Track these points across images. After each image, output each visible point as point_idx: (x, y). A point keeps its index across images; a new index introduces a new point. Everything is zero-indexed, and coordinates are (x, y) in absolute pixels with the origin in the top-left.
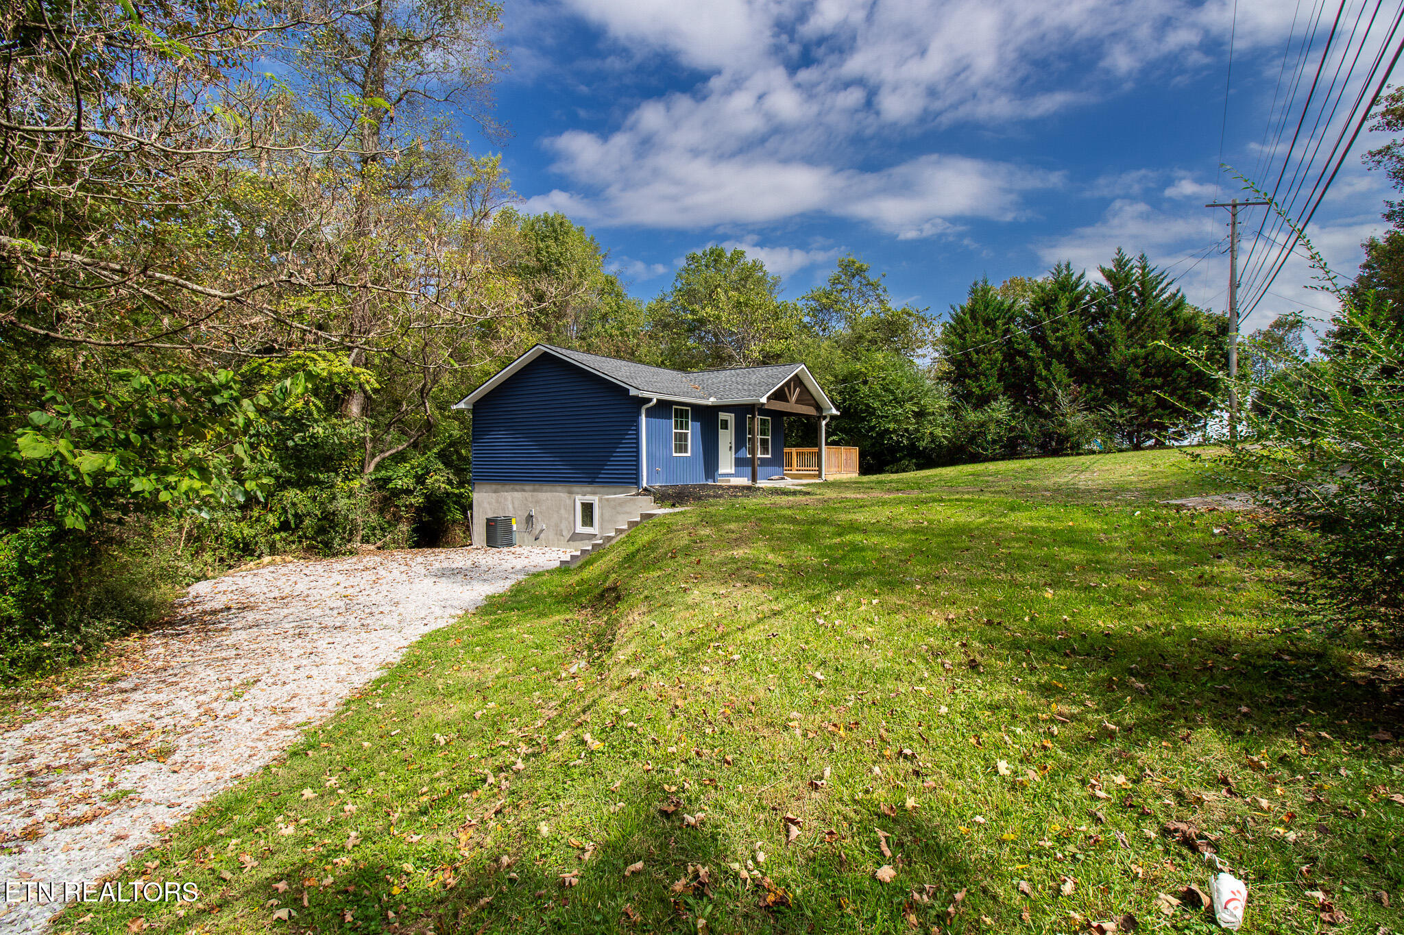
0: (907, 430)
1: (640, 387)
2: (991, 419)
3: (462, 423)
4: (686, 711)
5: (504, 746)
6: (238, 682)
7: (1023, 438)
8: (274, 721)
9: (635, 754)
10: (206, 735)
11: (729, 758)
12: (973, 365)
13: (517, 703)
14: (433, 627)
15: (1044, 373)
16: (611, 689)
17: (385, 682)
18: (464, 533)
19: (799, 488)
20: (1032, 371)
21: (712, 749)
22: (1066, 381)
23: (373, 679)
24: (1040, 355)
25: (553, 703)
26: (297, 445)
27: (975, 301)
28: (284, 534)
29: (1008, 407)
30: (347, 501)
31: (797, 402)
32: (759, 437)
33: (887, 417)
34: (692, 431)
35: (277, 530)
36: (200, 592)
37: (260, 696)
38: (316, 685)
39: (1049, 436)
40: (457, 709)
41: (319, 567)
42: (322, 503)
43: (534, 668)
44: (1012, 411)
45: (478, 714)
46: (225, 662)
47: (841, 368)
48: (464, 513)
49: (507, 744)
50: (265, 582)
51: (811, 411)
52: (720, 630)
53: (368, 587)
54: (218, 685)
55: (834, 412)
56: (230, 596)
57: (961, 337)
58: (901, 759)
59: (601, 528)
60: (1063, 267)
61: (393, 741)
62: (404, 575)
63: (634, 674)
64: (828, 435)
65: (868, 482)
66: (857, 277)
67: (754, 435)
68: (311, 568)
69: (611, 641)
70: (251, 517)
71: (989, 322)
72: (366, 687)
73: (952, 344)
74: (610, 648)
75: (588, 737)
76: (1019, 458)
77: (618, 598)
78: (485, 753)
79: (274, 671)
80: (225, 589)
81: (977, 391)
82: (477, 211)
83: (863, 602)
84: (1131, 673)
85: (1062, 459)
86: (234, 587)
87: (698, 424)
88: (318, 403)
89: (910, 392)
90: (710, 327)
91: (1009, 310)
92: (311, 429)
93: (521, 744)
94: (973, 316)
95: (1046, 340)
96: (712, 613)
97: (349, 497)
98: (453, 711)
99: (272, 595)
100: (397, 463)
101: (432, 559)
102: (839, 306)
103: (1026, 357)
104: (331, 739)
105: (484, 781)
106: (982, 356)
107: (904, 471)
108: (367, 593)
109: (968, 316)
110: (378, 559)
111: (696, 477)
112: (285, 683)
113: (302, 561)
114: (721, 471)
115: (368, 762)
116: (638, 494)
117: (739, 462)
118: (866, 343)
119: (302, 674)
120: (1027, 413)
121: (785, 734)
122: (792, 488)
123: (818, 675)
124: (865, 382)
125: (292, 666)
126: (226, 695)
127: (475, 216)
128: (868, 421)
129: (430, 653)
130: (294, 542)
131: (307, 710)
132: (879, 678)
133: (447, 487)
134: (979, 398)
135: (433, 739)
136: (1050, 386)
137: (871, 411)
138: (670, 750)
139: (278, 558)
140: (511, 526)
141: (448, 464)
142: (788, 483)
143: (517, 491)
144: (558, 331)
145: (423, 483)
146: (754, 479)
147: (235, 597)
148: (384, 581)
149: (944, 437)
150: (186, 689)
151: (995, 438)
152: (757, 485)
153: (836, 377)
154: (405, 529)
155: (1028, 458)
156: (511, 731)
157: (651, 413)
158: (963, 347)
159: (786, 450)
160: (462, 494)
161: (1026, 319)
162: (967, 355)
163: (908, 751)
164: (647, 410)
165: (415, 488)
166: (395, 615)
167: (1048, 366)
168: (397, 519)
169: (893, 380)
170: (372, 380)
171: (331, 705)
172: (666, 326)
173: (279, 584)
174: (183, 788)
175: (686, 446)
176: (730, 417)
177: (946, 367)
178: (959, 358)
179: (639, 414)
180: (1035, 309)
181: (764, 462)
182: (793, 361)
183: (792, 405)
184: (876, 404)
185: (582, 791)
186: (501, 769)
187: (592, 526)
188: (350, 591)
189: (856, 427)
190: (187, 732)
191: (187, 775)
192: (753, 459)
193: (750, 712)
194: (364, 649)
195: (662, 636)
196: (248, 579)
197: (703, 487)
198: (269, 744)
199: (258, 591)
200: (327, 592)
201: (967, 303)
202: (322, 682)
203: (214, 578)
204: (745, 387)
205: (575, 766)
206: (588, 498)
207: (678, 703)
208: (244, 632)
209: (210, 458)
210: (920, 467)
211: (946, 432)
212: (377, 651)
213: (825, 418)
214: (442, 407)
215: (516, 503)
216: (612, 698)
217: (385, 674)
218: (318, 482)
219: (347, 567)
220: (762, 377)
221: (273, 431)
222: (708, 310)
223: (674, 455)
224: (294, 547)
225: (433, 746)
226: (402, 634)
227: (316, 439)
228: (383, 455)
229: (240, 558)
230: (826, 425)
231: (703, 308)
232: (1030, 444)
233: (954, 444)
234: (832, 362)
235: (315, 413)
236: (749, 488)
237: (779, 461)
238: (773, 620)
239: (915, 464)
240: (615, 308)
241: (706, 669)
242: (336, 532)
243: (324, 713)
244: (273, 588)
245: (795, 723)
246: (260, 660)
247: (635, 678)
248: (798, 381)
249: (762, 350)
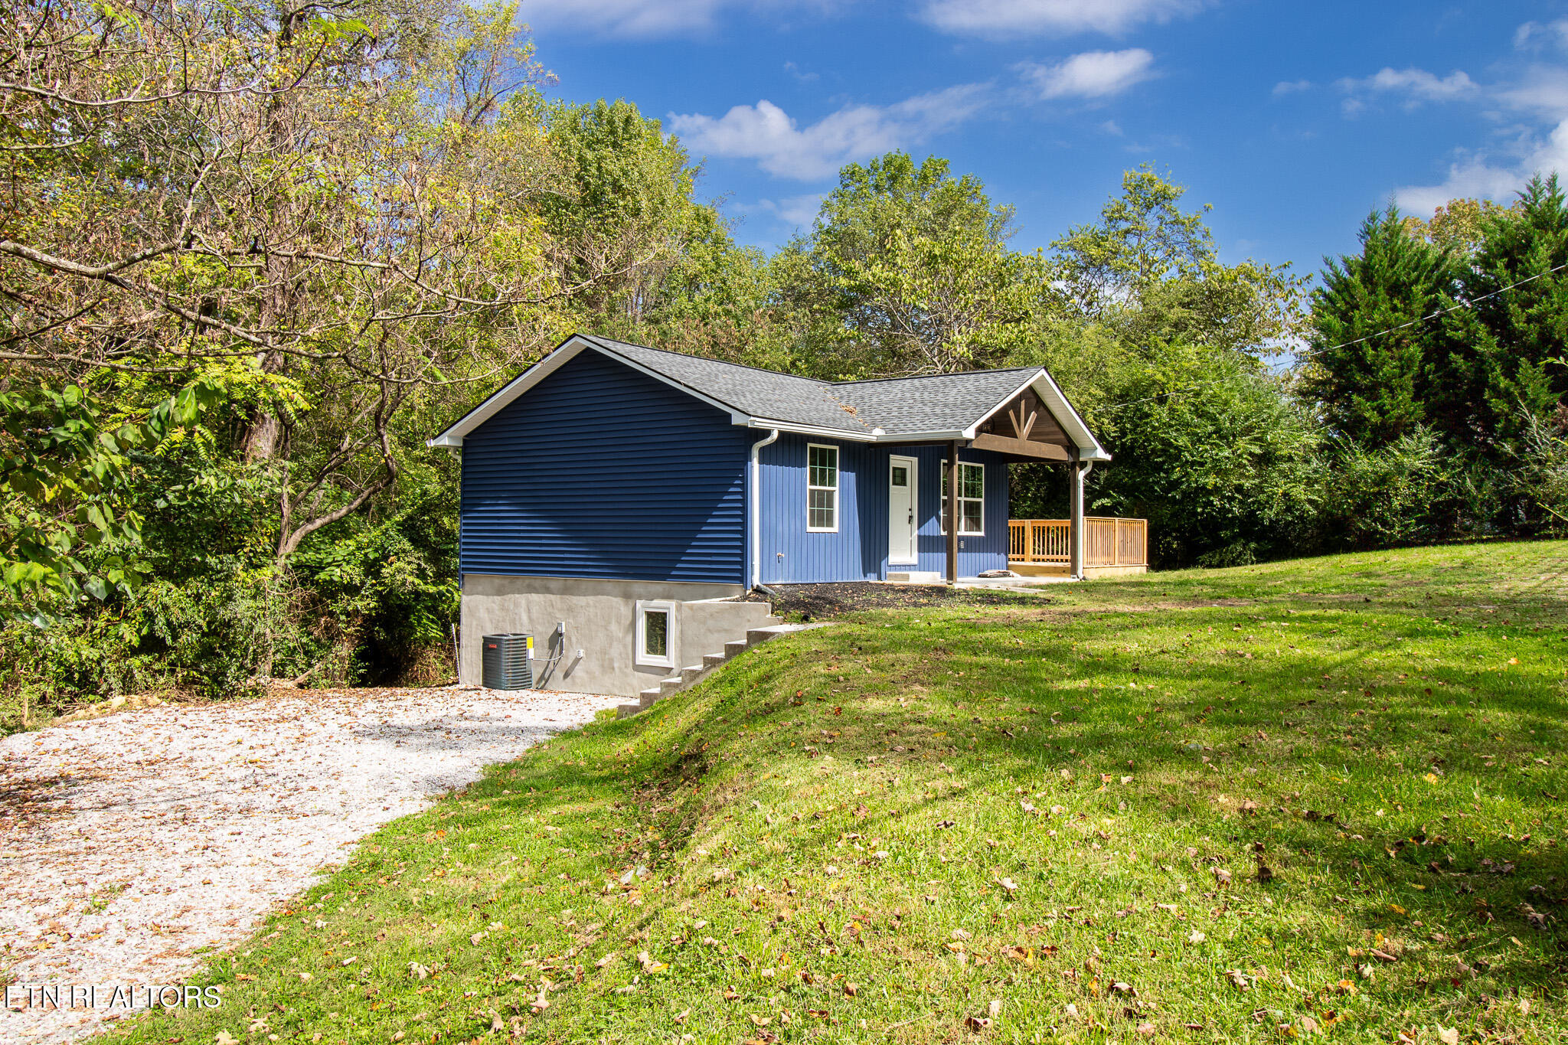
0: (1239, 489)
1: (750, 410)
2: (1400, 469)
3: (445, 470)
4: (795, 925)
5: (517, 983)
6: (98, 888)
7: (1462, 505)
8: (159, 944)
9: (713, 979)
10: (57, 962)
11: (853, 986)
12: (1367, 369)
13: (537, 924)
14: (397, 812)
15: (1503, 382)
16: (683, 896)
17: (326, 892)
18: (443, 662)
19: (1031, 592)
20: (1480, 382)
21: (828, 975)
22: (1545, 398)
23: (307, 887)
24: (1495, 349)
25: (593, 926)
26: (170, 506)
27: (1370, 250)
28: (146, 659)
29: (1433, 446)
30: (251, 603)
31: (1032, 436)
32: (963, 499)
33: (1202, 464)
34: (842, 487)
35: (135, 652)
36: (15, 750)
37: (132, 908)
38: (218, 895)
39: (1510, 500)
40: (443, 930)
41: (205, 715)
42: (209, 607)
43: (563, 876)
44: (1439, 455)
45: (477, 937)
46: (71, 858)
47: (1118, 375)
48: (446, 629)
49: (521, 978)
50: (119, 737)
51: (1059, 453)
52: (860, 817)
53: (289, 749)
54: (65, 890)
55: (1102, 455)
56: (65, 757)
57: (1344, 316)
58: (1111, 997)
59: (682, 657)
60: (1543, 183)
61: (345, 974)
62: (346, 730)
63: (719, 874)
64: (1091, 494)
65: (1161, 584)
66: (1156, 209)
67: (951, 497)
68: (191, 716)
69: (687, 834)
70: (93, 628)
71: (1397, 289)
72: (298, 899)
73: (1326, 329)
74: (684, 844)
75: (644, 957)
76: (1456, 543)
77: (703, 770)
78: (487, 990)
79: (150, 873)
80: (55, 747)
81: (1374, 417)
82: (473, 99)
83: (1105, 779)
84: (1530, 898)
85: (1534, 545)
86: (71, 745)
87: (852, 476)
88: (207, 433)
89: (1247, 418)
90: (878, 300)
91: (1437, 266)
92: (197, 480)
93: (543, 979)
94: (1368, 278)
95: (1510, 322)
96: (851, 790)
97: (254, 597)
98: (436, 933)
99: (134, 758)
100: (334, 539)
101: (391, 704)
102: (1119, 262)
103: (1470, 354)
104: (250, 967)
105: (488, 1026)
106: (1384, 353)
107: (1234, 563)
108: (287, 757)
109: (1356, 279)
110: (302, 704)
111: (851, 571)
112: (169, 890)
113: (175, 704)
114: (894, 558)
115: (310, 1000)
116: (745, 598)
117: (926, 544)
118: (1167, 329)
119: (195, 877)
120: (1472, 457)
121: (943, 959)
122: (1020, 592)
123: (1008, 883)
124: (1162, 400)
125: (178, 866)
126: (82, 905)
127: (469, 107)
128: (1166, 472)
129: (395, 852)
130: (161, 672)
131: (208, 931)
132: (1107, 888)
133: (417, 581)
134: (1375, 429)
135: (409, 971)
136: (1515, 407)
137: (1171, 453)
138: (765, 973)
139: (136, 699)
140: (525, 650)
141: (418, 541)
142: (1015, 583)
143: (536, 591)
144: (612, 310)
145: (377, 575)
146: (950, 575)
147: (74, 760)
148: (315, 739)
149: (1311, 502)
150: (17, 895)
151: (1408, 503)
152: (956, 586)
153: (1108, 390)
154: (344, 653)
155: (1472, 542)
156: (527, 962)
157: (767, 457)
158: (1347, 335)
159: (1013, 523)
160: (441, 594)
161: (1472, 282)
162: (1354, 349)
163: (1124, 986)
164: (762, 450)
165: (363, 583)
166: (335, 793)
167: (1510, 372)
168: (332, 636)
169: (1214, 396)
170: (297, 396)
171: (244, 924)
172: (800, 298)
173: (142, 740)
174: (34, 1032)
175: (830, 514)
176: (909, 464)
177: (1317, 372)
178: (1339, 355)
179: (747, 458)
180: (1486, 262)
181: (971, 545)
182: (1029, 361)
183: (1021, 443)
184: (1183, 441)
185: (632, 1023)
186: (513, 1011)
187: (664, 653)
188: (259, 754)
189: (1145, 483)
190: (27, 958)
191: (37, 1016)
192: (949, 540)
193: (893, 929)
194: (288, 844)
195: (767, 823)
196: (92, 731)
197: (859, 588)
198: (155, 976)
199: (110, 751)
200: (222, 754)
201: (1357, 252)
202: (227, 891)
203: (35, 729)
204: (938, 410)
205: (624, 994)
206: (658, 605)
207: (783, 914)
208: (96, 814)
209: (51, 528)
210: (1263, 557)
211: (1314, 492)
212: (310, 848)
213: (1083, 465)
214: (408, 443)
215: (535, 610)
216: (683, 907)
217: (326, 881)
218: (204, 569)
219: (250, 715)
220: (969, 392)
221: (131, 482)
222: (876, 269)
223: (810, 529)
224: (162, 680)
225: (408, 979)
226: (348, 822)
227: (202, 496)
228: (310, 527)
229: (74, 696)
230: (1086, 477)
231: (868, 266)
232: (1475, 517)
233: (1330, 514)
234: (1101, 363)
235: (202, 451)
236: (941, 591)
237: (1003, 542)
238: (949, 803)
239: (1256, 552)
240: (712, 266)
241: (831, 869)
242: (233, 656)
243: (236, 935)
244: (133, 747)
245: (960, 945)
246: (127, 856)
247: (720, 881)
248: (1033, 398)
249: (973, 342)
